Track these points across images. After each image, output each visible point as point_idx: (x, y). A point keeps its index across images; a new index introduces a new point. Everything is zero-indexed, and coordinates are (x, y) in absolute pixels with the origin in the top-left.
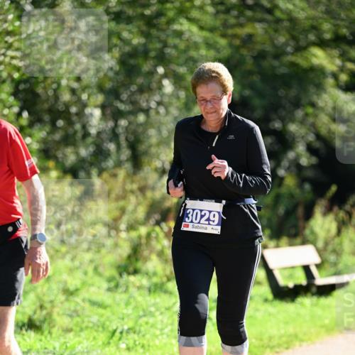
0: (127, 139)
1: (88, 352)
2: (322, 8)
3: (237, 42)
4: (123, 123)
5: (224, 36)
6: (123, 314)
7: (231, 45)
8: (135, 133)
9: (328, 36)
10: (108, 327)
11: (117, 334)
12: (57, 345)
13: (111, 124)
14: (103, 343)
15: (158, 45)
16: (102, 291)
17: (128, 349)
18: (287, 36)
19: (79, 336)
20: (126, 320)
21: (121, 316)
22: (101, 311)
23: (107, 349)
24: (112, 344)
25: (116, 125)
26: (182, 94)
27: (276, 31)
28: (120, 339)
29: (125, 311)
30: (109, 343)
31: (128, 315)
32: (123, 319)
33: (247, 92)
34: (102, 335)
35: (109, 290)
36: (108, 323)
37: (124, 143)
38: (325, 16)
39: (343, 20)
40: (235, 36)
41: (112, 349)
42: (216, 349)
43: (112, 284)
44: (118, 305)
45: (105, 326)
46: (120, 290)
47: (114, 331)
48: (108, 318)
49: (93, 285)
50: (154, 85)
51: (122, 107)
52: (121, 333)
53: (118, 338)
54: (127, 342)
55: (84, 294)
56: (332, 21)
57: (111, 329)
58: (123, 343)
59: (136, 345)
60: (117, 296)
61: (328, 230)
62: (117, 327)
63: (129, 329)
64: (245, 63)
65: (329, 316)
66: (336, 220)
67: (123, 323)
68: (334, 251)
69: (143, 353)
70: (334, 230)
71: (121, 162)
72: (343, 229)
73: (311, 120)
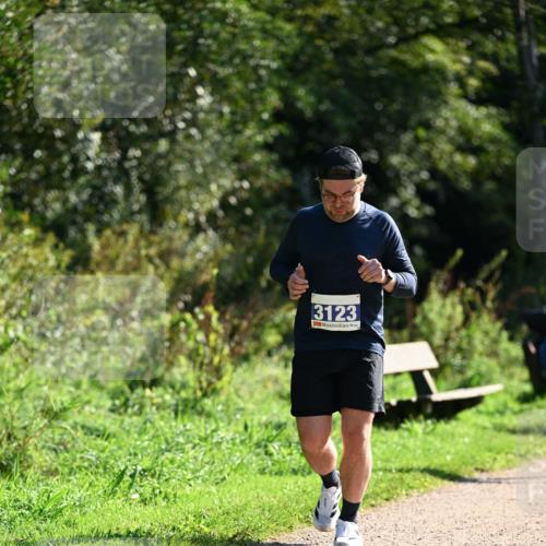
0: (140, 179)
1: (81, 506)
3: (310, 28)
4: (135, 153)
5: (290, 19)
6: (135, 447)
7: (300, 34)
8: (153, 167)
9: (449, 20)
10: (112, 467)
11: (126, 478)
12: (34, 495)
13: (117, 155)
14: (105, 492)
15: (189, 34)
16: (102, 412)
17: (144, 501)
18: (388, 19)
19: (69, 481)
20: (140, 456)
21: (132, 451)
22: (99, 441)
23: (110, 502)
24: (119, 494)
25: (124, 157)
26: (226, 109)
27: (370, 11)
28: (131, 485)
29: (138, 443)
30: (114, 493)
31: (145, 448)
32: (136, 454)
33: (325, 106)
34: (103, 480)
35: (113, 410)
36: (112, 461)
37: (137, 186)
40: (306, 19)
41: (119, 501)
42: (279, 502)
43: (117, 402)
44: (128, 432)
45: (108, 466)
46: (130, 411)
47: (123, 473)
48: (111, 452)
49: (88, 402)
50: (182, 96)
51: (133, 128)
52: (132, 476)
53: (127, 484)
54: (141, 490)
55: (75, 417)
57: (116, 470)
58: (136, 491)
59: (155, 496)
60: (127, 420)
61: (450, 318)
62: (127, 467)
63: (144, 471)
64: (322, 61)
65: (453, 450)
66: (462, 302)
67: (135, 461)
68: (459, 349)
69: (167, 507)
70: (459, 318)
71: (133, 213)
72: (473, 315)
73: (424, 147)
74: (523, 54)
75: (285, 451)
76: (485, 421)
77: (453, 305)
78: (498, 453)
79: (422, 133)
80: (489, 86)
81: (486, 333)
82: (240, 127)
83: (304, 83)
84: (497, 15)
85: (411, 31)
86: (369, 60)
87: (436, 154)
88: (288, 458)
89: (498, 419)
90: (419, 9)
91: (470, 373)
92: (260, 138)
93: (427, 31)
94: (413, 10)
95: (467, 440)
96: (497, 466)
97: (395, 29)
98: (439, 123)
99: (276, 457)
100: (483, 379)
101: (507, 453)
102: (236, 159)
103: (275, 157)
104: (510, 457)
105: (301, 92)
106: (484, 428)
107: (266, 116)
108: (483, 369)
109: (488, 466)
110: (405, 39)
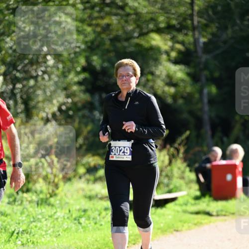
0: (21, 97)
2: (159, 6)
3: (99, 29)
4: (19, 86)
5: (90, 25)
6: (19, 220)
7: (94, 32)
8: (27, 93)
9: (162, 25)
10: (9, 229)
11: (15, 234)
13: (11, 87)
14: (5, 241)
16: (4, 204)
17: (23, 245)
18: (134, 26)
20: (21, 224)
21: (17, 222)
22: (3, 218)
23: (8, 245)
24: (12, 241)
25: (14, 88)
26: (61, 66)
27: (126, 21)
28: (17, 238)
29: (20, 218)
30: (9, 241)
31: (23, 221)
32: (19, 223)
33: (106, 64)
34: (4, 235)
35: (9, 203)
36: (8, 227)
37: (19, 101)
38: (161, 11)
39: (173, 14)
40: (97, 25)
41: (12, 245)
42: (85, 245)
43: (11, 200)
44: (16, 213)
45: (7, 229)
46: (17, 203)
47: (13, 232)
48: (8, 222)
50: (40, 60)
51: (18, 75)
52: (18, 233)
53: (15, 237)
54: (22, 240)
56: (166, 15)
57: (10, 231)
58: (19, 240)
59: (28, 242)
60: (15, 208)
61: (163, 161)
62: (15, 230)
63: (23, 231)
64: (104, 44)
65: (164, 222)
66: (168, 154)
67: (19, 226)
68: (167, 176)
69: (34, 248)
70: (167, 161)
71: (18, 113)
72: (173, 160)
73: (151, 84)
74: (196, 41)
75: (87, 222)
76: (178, 208)
77: (164, 156)
78: (185, 223)
79: (150, 77)
80: (181, 56)
81: (179, 168)
82: (67, 74)
83: (96, 54)
84: (184, 24)
85: (145, 31)
86: (126, 44)
87: (156, 87)
88: (89, 225)
89: (184, 208)
90: (148, 21)
91: (171, 187)
92: (76, 79)
93: (152, 31)
94: (146, 21)
95: (170, 217)
96: (184, 229)
97: (138, 30)
98: (158, 73)
99: (83, 224)
100: (177, 189)
101: (189, 223)
102: (65, 89)
103: (83, 88)
104: (190, 225)
105: (95, 58)
106: (178, 212)
107: (79, 69)
108: (178, 185)
109: (180, 229)
110: (143, 34)
